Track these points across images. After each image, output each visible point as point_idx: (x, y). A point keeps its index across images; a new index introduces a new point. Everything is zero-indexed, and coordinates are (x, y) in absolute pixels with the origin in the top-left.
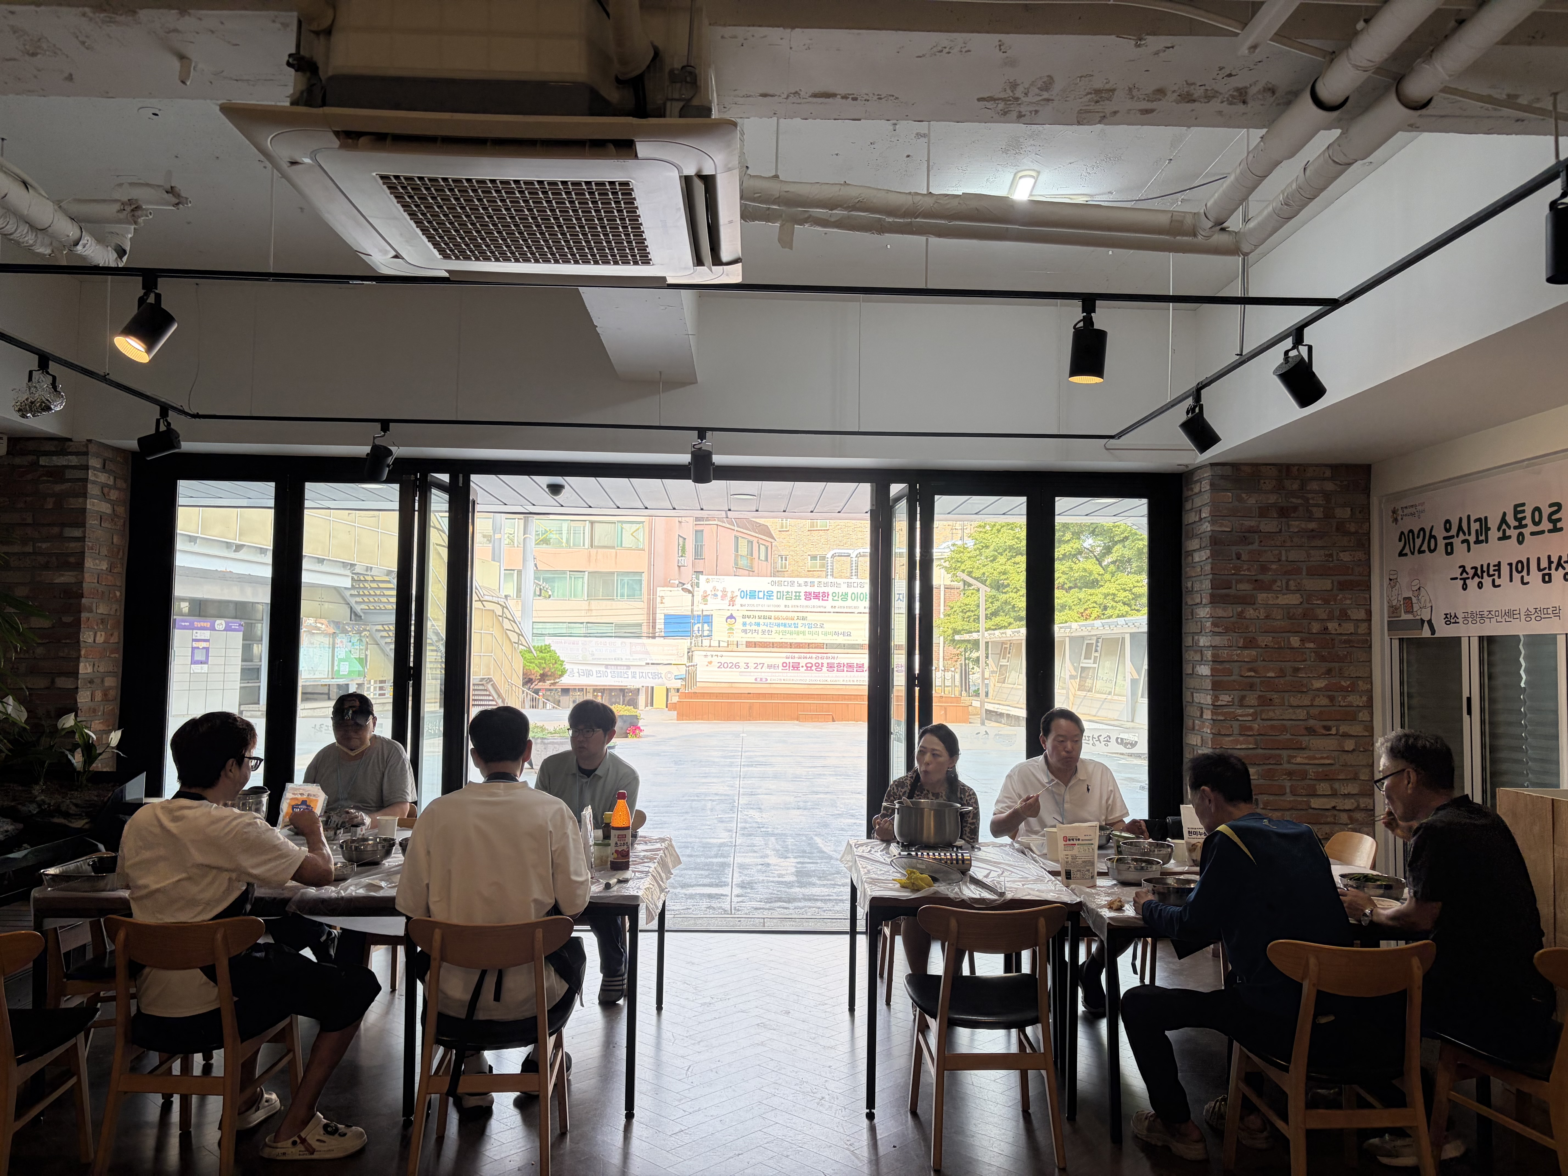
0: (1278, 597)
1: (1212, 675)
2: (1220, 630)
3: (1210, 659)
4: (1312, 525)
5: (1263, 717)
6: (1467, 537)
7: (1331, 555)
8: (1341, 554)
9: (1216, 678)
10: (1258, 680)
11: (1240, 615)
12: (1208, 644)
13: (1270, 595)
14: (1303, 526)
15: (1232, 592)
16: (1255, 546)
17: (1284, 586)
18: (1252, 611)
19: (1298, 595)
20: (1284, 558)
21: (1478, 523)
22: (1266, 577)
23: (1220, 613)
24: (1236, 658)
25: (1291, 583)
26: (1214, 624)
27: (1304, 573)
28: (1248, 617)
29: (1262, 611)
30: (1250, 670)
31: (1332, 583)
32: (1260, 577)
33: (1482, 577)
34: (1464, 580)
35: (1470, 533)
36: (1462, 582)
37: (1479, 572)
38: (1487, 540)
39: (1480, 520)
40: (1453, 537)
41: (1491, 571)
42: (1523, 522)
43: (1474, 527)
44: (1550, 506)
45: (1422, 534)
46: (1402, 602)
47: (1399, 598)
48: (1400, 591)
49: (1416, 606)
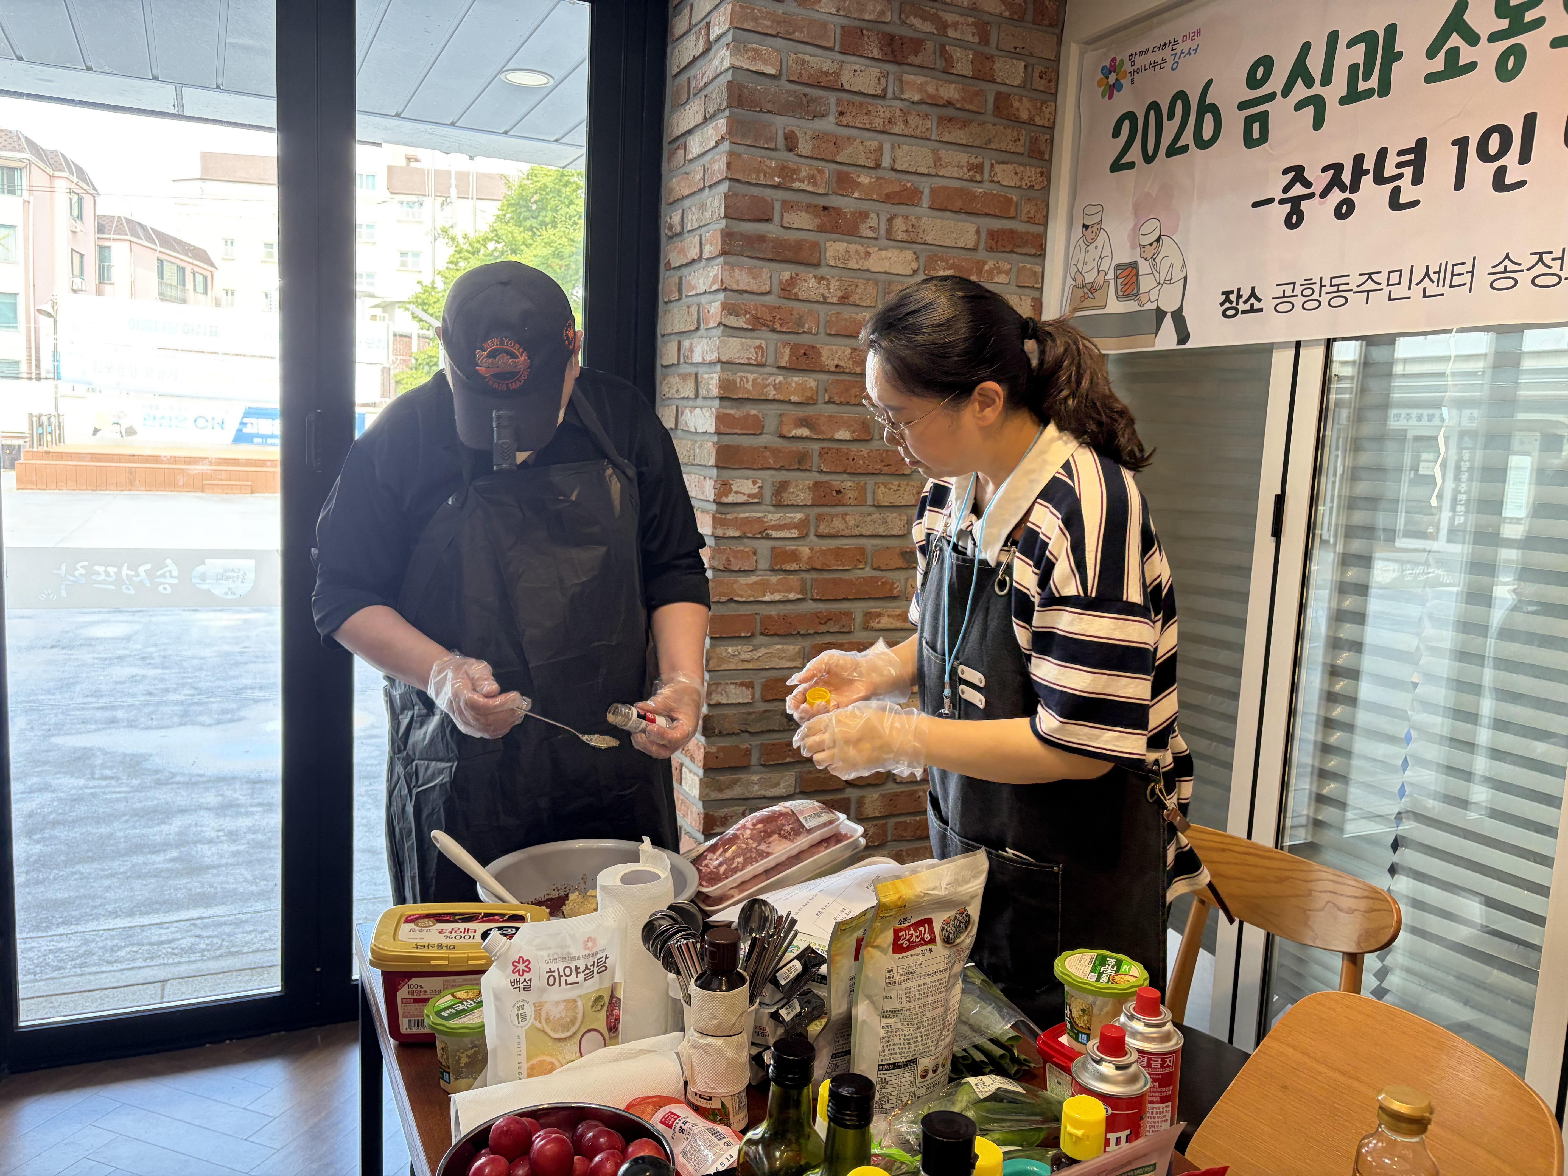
0: (868, 254)
1: (718, 433)
2: (741, 323)
3: (715, 392)
4: (950, 91)
5: (823, 529)
6: (1317, 89)
7: (979, 168)
8: (998, 168)
9: (727, 440)
10: (816, 447)
11: (787, 290)
12: (713, 357)
13: (853, 248)
14: (931, 89)
15: (771, 230)
16: (828, 124)
17: (883, 232)
18: (812, 283)
19: (909, 255)
20: (886, 162)
21: (1361, 48)
22: (847, 204)
23: (742, 279)
24: (772, 394)
25: (899, 223)
26: (729, 309)
27: (926, 203)
28: (802, 295)
29: (834, 285)
30: (804, 422)
31: (978, 232)
32: (835, 201)
33: (1355, 186)
34: (1296, 202)
35: (1326, 80)
36: (1287, 207)
37: (1346, 177)
38: (1384, 89)
39: (1369, 38)
40: (1271, 97)
41: (1390, 170)
42: (1528, 16)
43: (1345, 60)
45: (1179, 107)
46: (1111, 275)
47: (1104, 266)
48: (1106, 252)
49: (1146, 281)
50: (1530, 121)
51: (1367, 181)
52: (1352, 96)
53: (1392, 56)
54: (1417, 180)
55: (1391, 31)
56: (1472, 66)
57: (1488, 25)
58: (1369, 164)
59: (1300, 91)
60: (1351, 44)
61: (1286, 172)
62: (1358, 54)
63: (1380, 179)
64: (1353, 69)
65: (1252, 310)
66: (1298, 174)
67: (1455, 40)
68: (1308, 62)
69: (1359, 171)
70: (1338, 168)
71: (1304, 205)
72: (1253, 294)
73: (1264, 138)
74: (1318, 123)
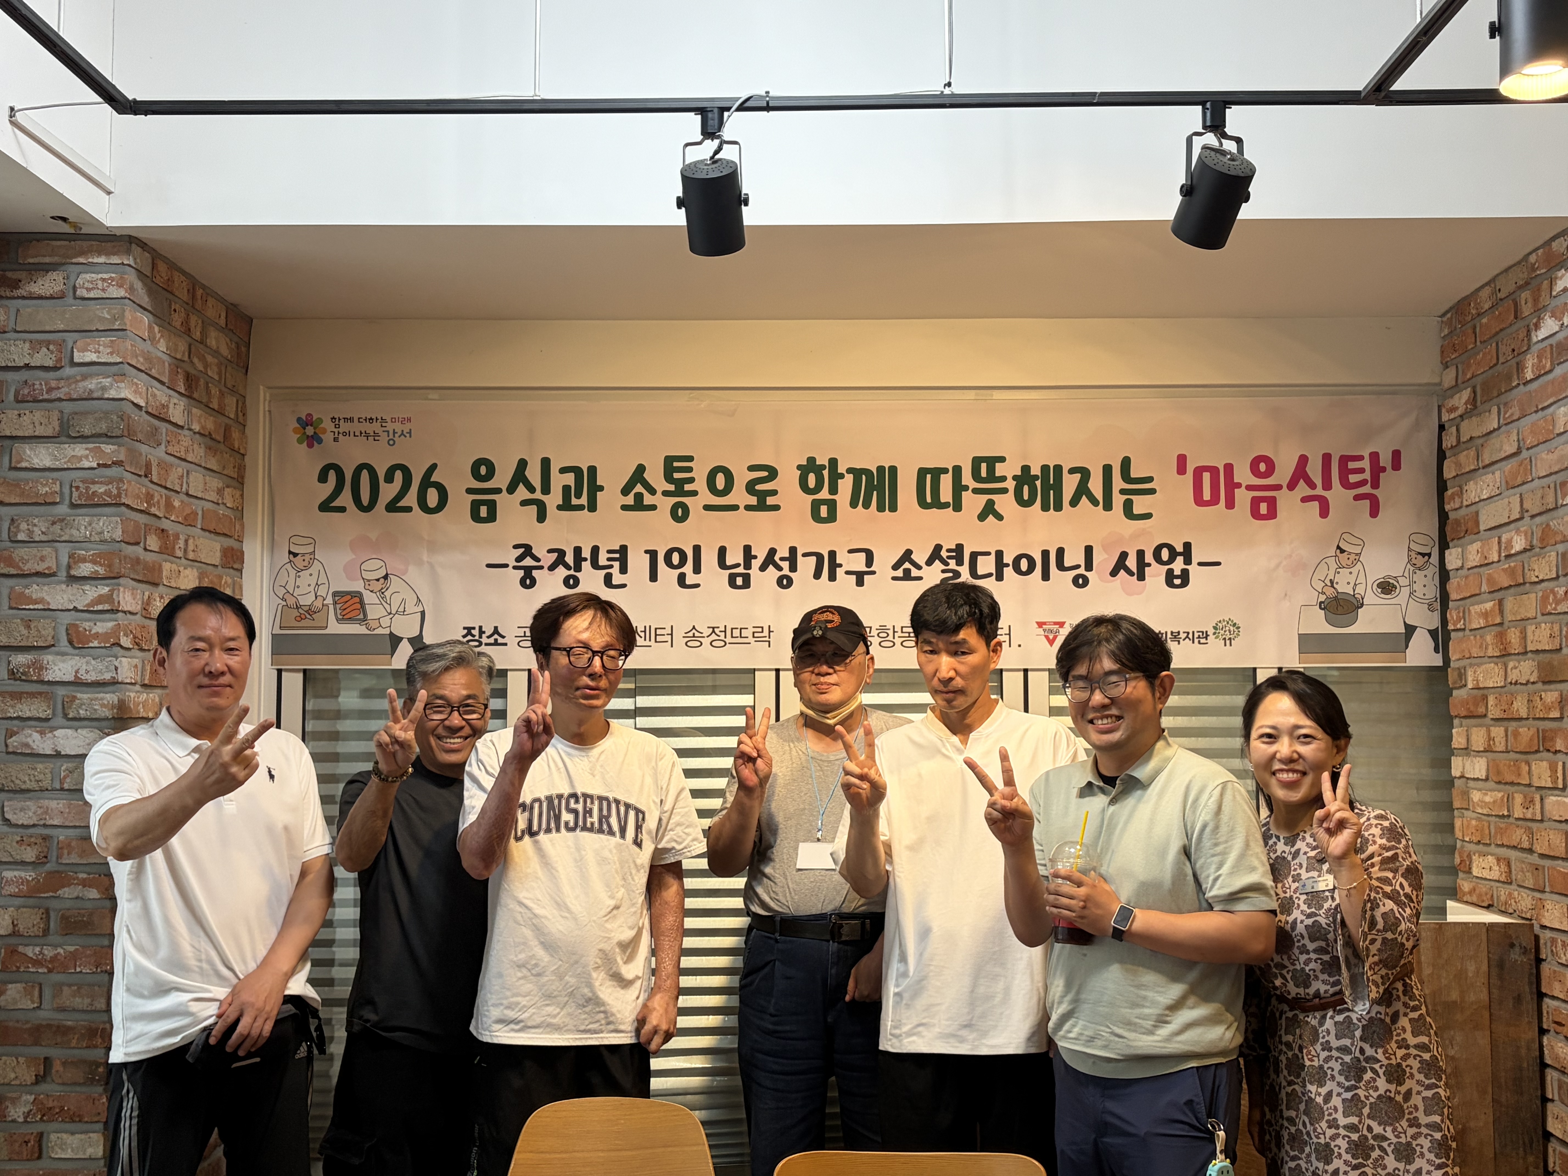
6: (538, 495)
8: (227, 492)
13: (173, 566)
14: (202, 421)
15: (141, 552)
16: (163, 453)
17: (184, 552)
21: (571, 476)
22: (170, 526)
25: (190, 543)
27: (200, 524)
31: (220, 550)
32: (166, 524)
33: (578, 568)
34: (528, 570)
35: (546, 490)
36: (521, 573)
37: (569, 559)
38: (592, 506)
39: (576, 471)
40: (498, 491)
41: (602, 561)
42: (687, 487)
43: (559, 481)
44: (752, 468)
45: (398, 475)
46: (329, 600)
47: (322, 592)
48: (323, 579)
49: (374, 611)
50: (697, 549)
51: (586, 565)
52: (566, 506)
53: (596, 488)
54: (624, 570)
55: (592, 470)
56: (653, 508)
57: (661, 484)
58: (586, 553)
59: (522, 492)
60: (563, 470)
61: (516, 547)
62: (569, 479)
63: (595, 565)
64: (566, 489)
65: (496, 643)
66: (527, 550)
67: (639, 488)
68: (527, 473)
69: (579, 558)
70: (561, 553)
71: (535, 573)
72: (496, 631)
73: (492, 517)
74: (541, 517)
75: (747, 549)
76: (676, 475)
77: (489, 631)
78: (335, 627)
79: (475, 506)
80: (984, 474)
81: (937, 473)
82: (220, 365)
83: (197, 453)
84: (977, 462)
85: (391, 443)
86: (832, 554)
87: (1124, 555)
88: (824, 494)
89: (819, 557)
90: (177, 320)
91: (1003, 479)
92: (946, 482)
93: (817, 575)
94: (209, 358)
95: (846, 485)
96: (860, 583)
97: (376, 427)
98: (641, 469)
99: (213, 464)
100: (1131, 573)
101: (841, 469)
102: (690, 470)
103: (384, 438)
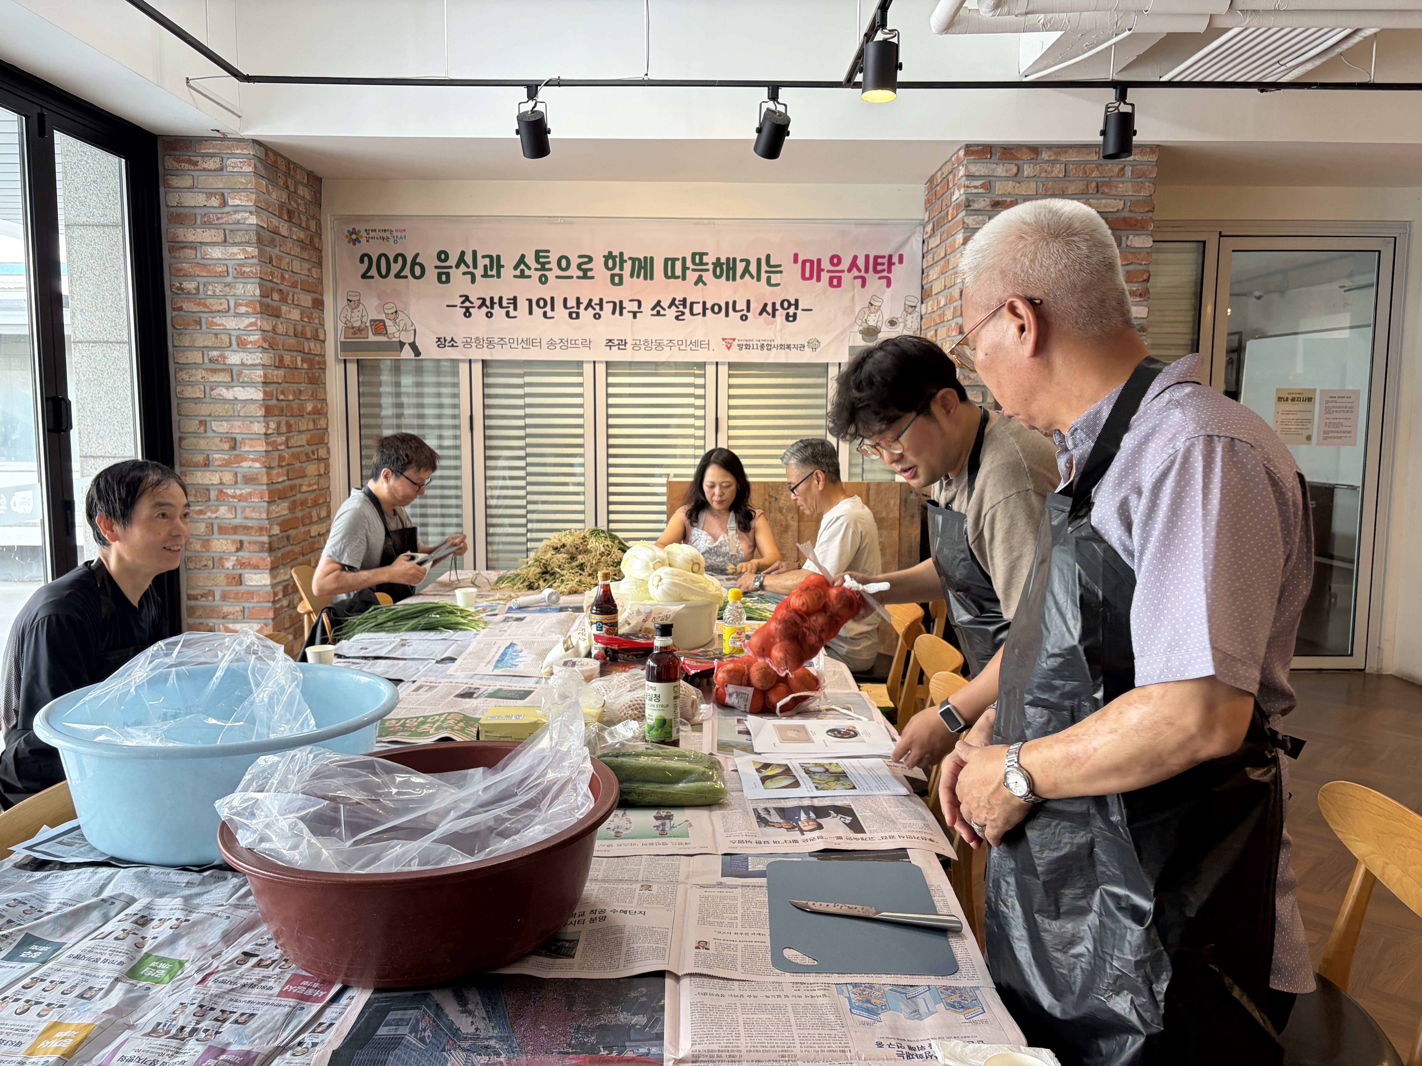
0: (290, 311)
1: (265, 400)
3: (257, 379)
4: (301, 235)
5: (289, 445)
7: (309, 270)
8: (313, 270)
9: (266, 403)
10: (286, 404)
12: (252, 362)
13: (287, 308)
14: (298, 234)
15: (270, 301)
16: (278, 250)
17: (292, 300)
18: (280, 326)
19: (298, 311)
20: (290, 268)
23: (265, 325)
24: (275, 379)
25: (295, 296)
27: (300, 287)
28: (278, 332)
29: (284, 326)
31: (311, 300)
32: (282, 287)
33: (492, 308)
34: (467, 308)
35: (475, 266)
36: (464, 310)
37: (488, 303)
38: (499, 276)
39: (491, 257)
40: (451, 267)
41: (504, 304)
42: (547, 266)
43: (482, 262)
44: (580, 257)
45: (400, 259)
46: (368, 324)
47: (364, 319)
48: (365, 313)
49: (391, 329)
50: (552, 299)
51: (496, 306)
52: (485, 275)
53: (500, 267)
54: (515, 309)
55: (498, 257)
56: (529, 277)
57: (533, 265)
58: (496, 300)
59: (463, 268)
60: (484, 257)
61: (461, 296)
62: (487, 261)
63: (501, 306)
64: (485, 266)
65: (453, 346)
66: (467, 298)
67: (522, 267)
68: (465, 258)
69: (492, 303)
70: (484, 300)
71: (471, 310)
72: (452, 339)
73: (448, 281)
74: (473, 281)
75: (578, 299)
76: (541, 260)
77: (449, 339)
78: (372, 338)
79: (440, 275)
80: (697, 261)
81: (674, 260)
82: (305, 204)
83: (297, 251)
84: (694, 255)
85: (396, 242)
86: (621, 302)
87: (766, 305)
88: (617, 271)
89: (615, 304)
90: (281, 182)
91: (707, 264)
92: (678, 265)
93: (614, 313)
94: (299, 201)
95: (628, 266)
96: (635, 317)
97: (388, 234)
98: (523, 256)
99: (305, 256)
100: (768, 314)
101: (626, 258)
102: (548, 257)
103: (392, 240)
